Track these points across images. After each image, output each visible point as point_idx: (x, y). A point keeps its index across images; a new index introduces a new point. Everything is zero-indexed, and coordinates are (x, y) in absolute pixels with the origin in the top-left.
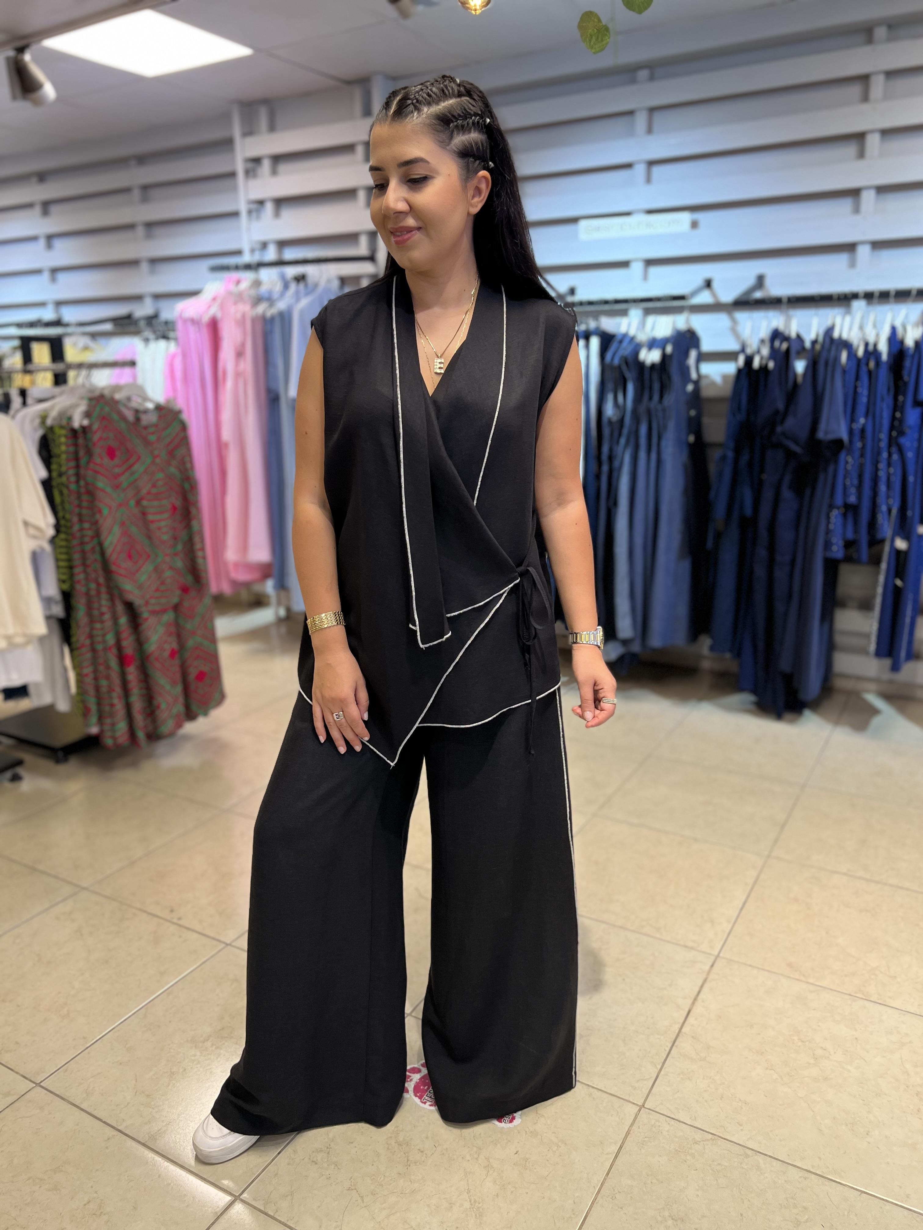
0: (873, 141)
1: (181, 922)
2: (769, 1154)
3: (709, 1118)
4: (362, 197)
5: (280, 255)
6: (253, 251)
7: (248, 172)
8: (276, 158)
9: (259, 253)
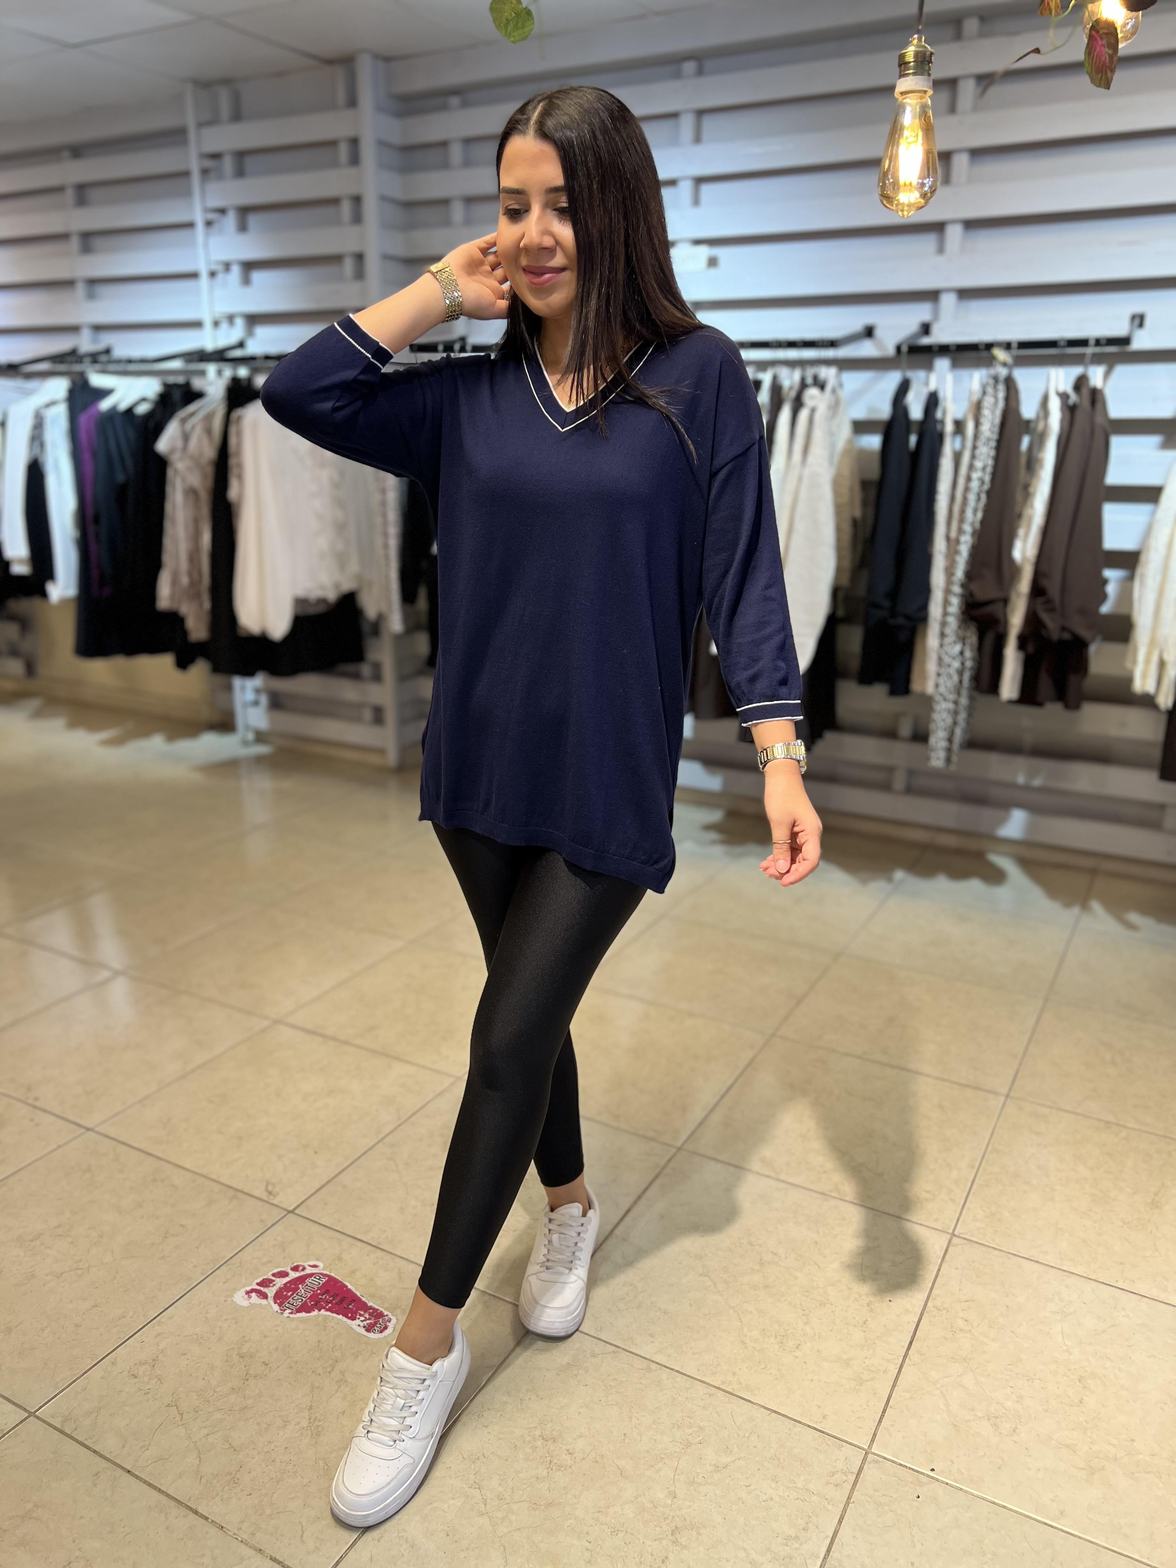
0: (961, 163)
1: (38, 1104)
2: (677, 1369)
3: (618, 1328)
4: (346, 208)
5: (246, 281)
6: (213, 274)
7: (205, 172)
8: (241, 155)
9: (220, 277)
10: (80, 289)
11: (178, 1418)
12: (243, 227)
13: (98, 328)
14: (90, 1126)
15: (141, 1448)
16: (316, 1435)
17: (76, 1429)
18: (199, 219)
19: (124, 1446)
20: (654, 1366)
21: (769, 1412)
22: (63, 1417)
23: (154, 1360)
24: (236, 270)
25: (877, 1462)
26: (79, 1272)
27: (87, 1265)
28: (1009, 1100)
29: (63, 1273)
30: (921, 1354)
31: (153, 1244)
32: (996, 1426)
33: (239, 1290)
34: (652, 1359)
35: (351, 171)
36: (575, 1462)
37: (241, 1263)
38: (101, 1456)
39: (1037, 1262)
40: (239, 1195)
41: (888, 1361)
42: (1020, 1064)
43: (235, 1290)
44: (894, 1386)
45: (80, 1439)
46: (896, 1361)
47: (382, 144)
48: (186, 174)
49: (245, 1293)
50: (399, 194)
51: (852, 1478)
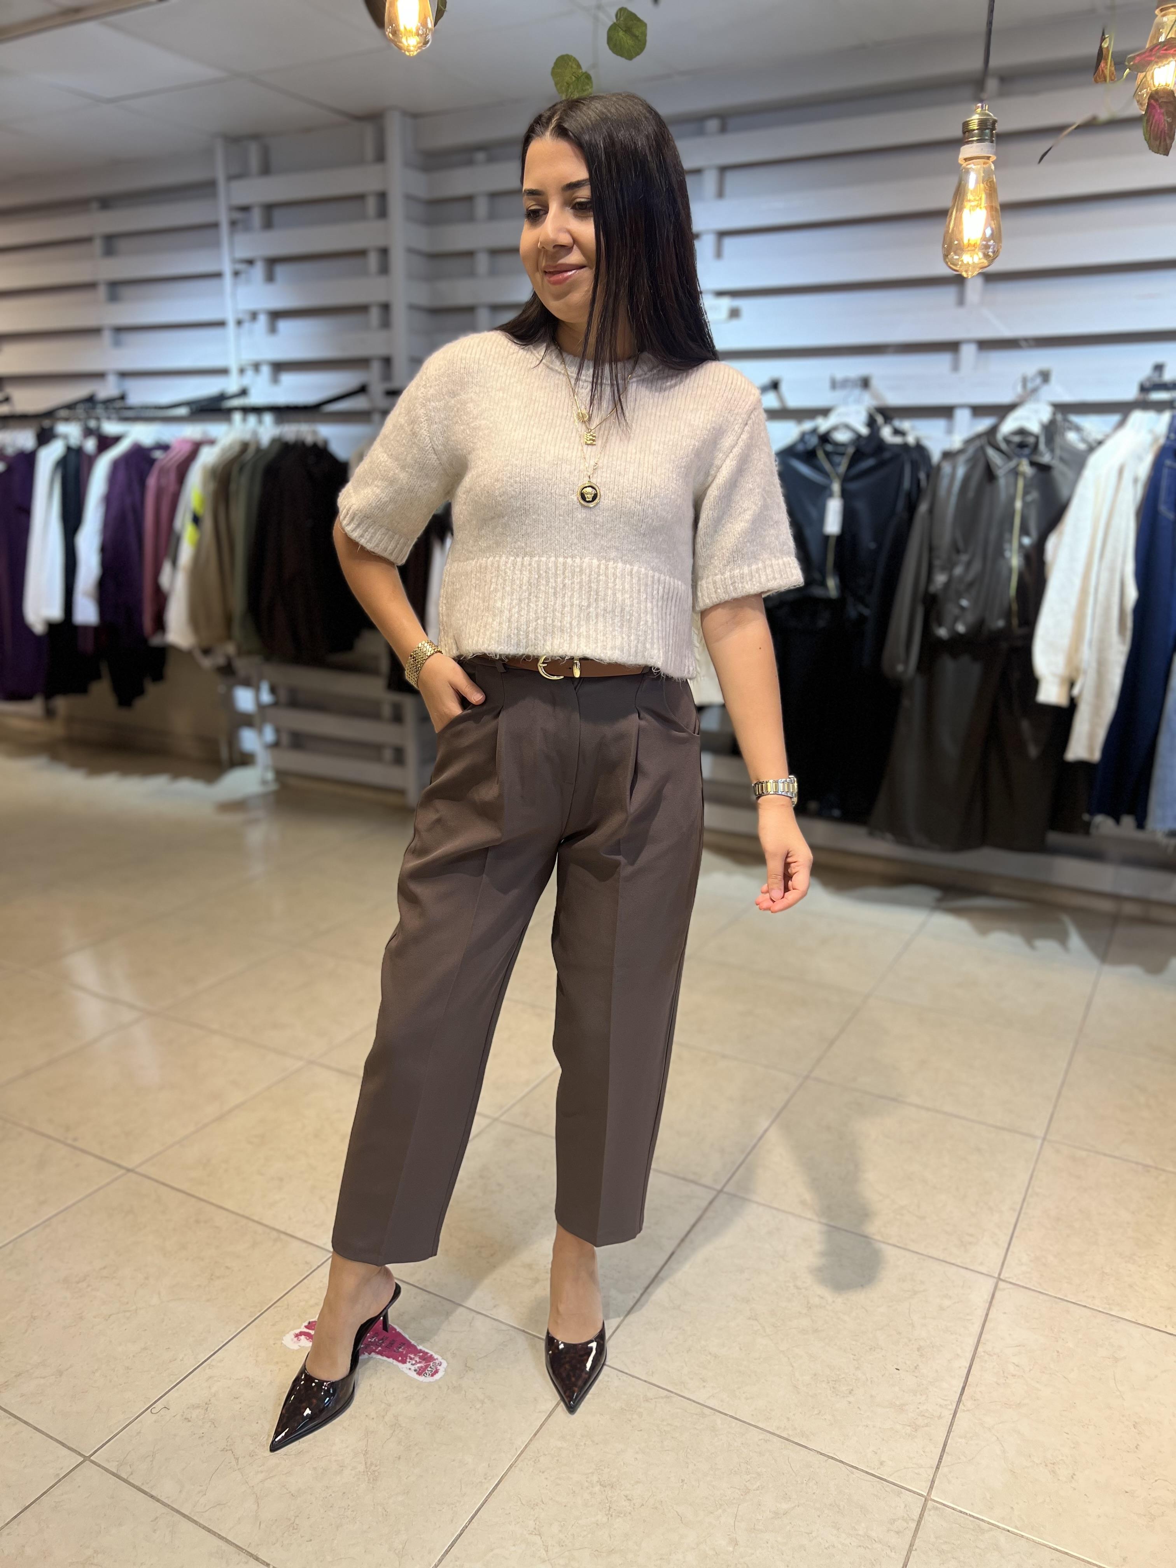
1: (77, 1144)
3: (669, 1372)
4: (373, 260)
5: (273, 329)
6: (239, 323)
7: (233, 223)
8: (269, 208)
9: (246, 326)
10: (107, 336)
11: (234, 1463)
12: (270, 278)
13: (124, 375)
14: (130, 1167)
15: (199, 1492)
16: (373, 1480)
17: (132, 1474)
18: (227, 268)
19: (180, 1492)
20: (707, 1411)
21: (826, 1458)
22: (118, 1461)
23: (206, 1404)
24: (263, 319)
25: (936, 1509)
26: (128, 1314)
27: (134, 1307)
28: (1046, 1143)
29: (111, 1315)
30: (975, 1400)
31: (199, 1286)
32: (1053, 1472)
33: (288, 1333)
34: (706, 1404)
35: (379, 224)
36: (634, 1509)
37: (288, 1305)
38: (158, 1500)
39: (1085, 1306)
40: (283, 1236)
41: (940, 1405)
42: (1055, 1106)
43: (284, 1333)
44: (949, 1432)
45: (136, 1484)
46: (950, 1407)
47: (409, 198)
48: (215, 226)
49: (293, 1336)
50: (424, 245)
51: (913, 1525)
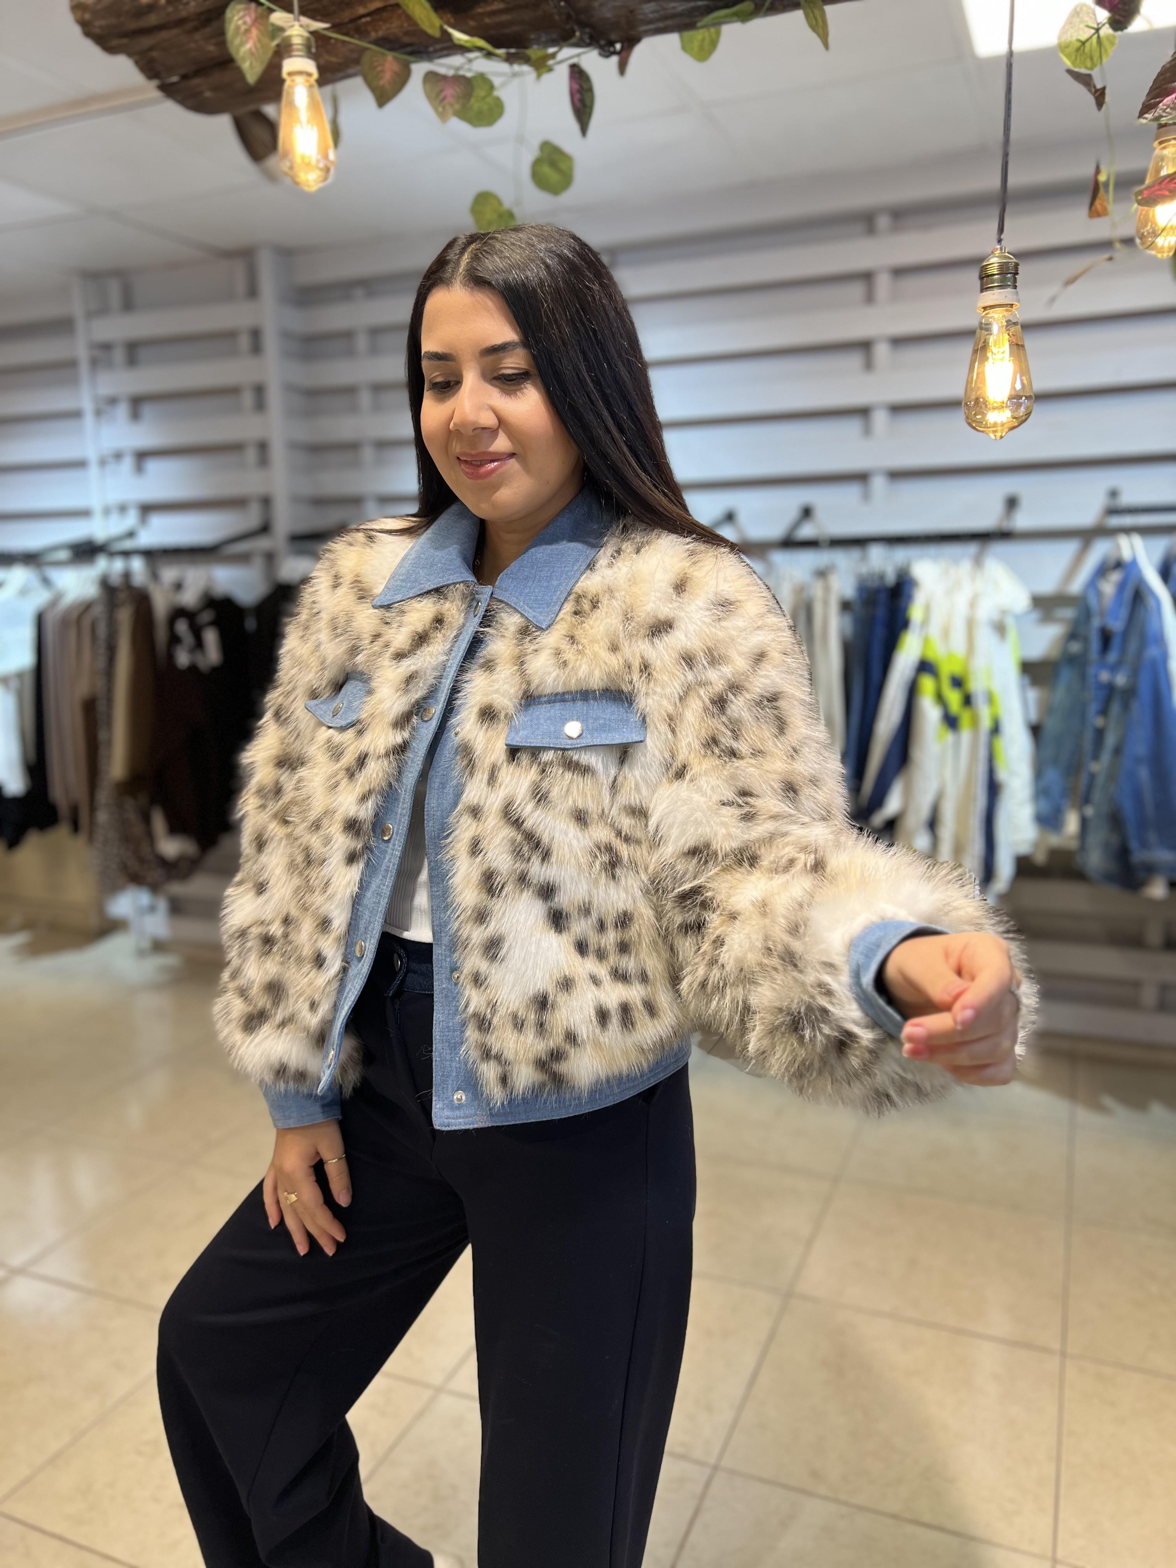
0: (882, 351)
4: (248, 399)
5: (139, 470)
6: (102, 463)
7: (94, 362)
8: (133, 346)
9: (111, 466)
12: (135, 417)
18: (88, 407)
24: (128, 459)
28: (1066, 1359)
35: (253, 361)
42: (1065, 1308)
47: (285, 334)
48: (74, 364)
50: (302, 383)
